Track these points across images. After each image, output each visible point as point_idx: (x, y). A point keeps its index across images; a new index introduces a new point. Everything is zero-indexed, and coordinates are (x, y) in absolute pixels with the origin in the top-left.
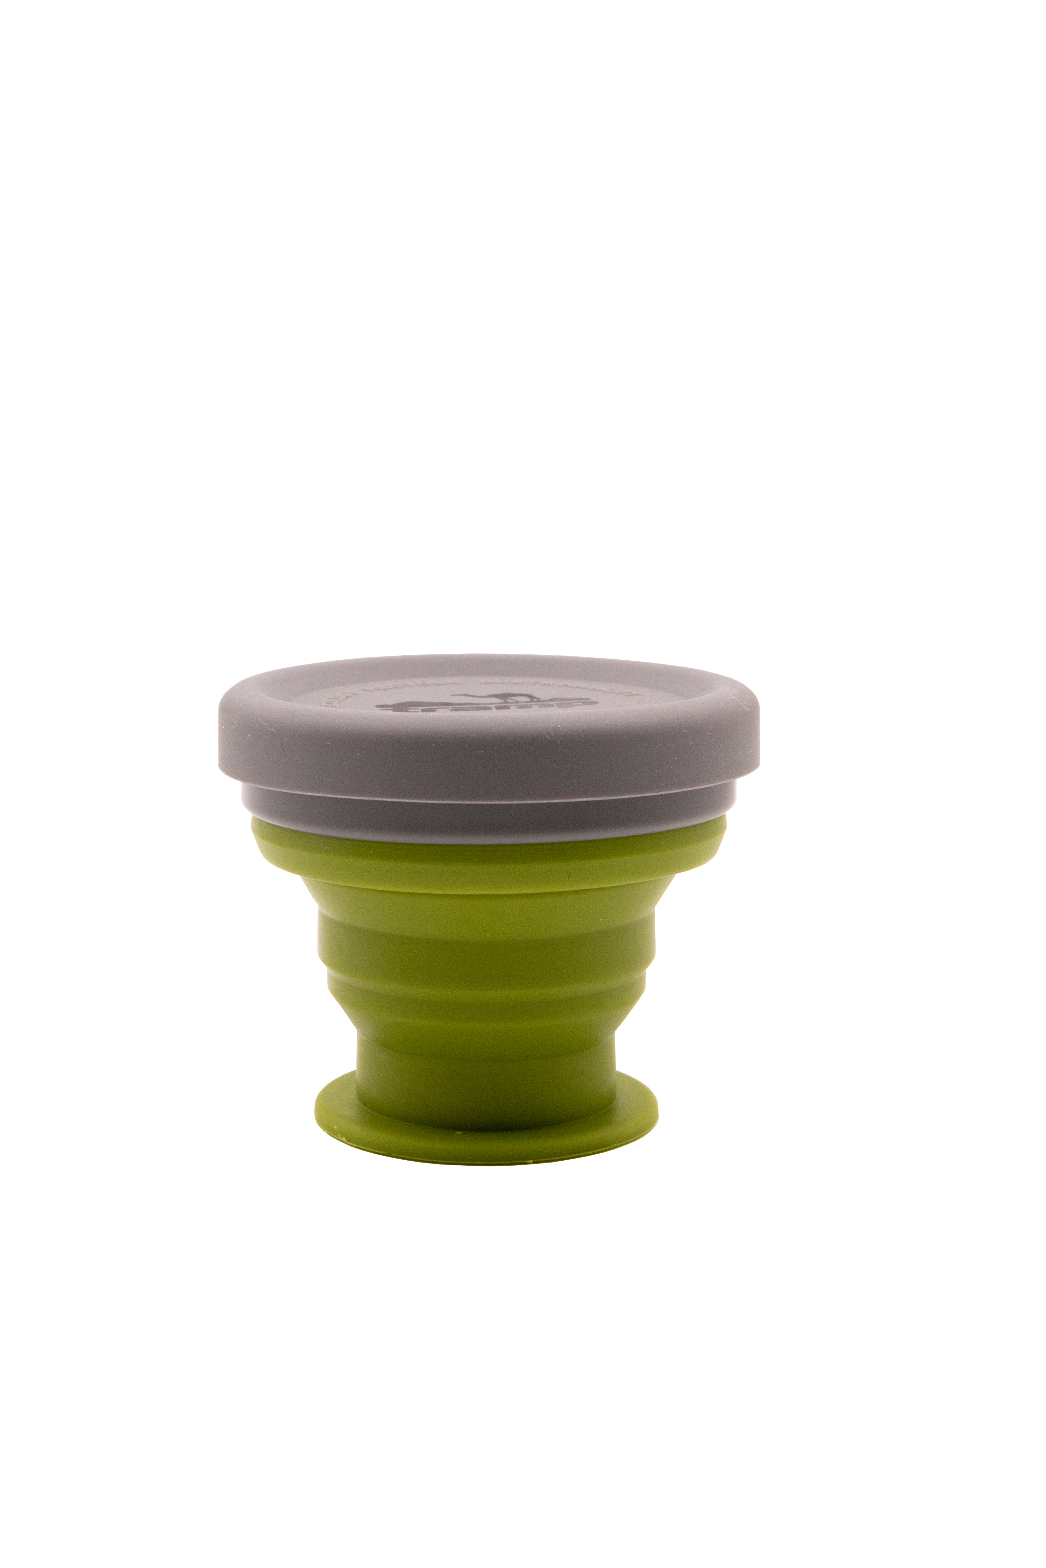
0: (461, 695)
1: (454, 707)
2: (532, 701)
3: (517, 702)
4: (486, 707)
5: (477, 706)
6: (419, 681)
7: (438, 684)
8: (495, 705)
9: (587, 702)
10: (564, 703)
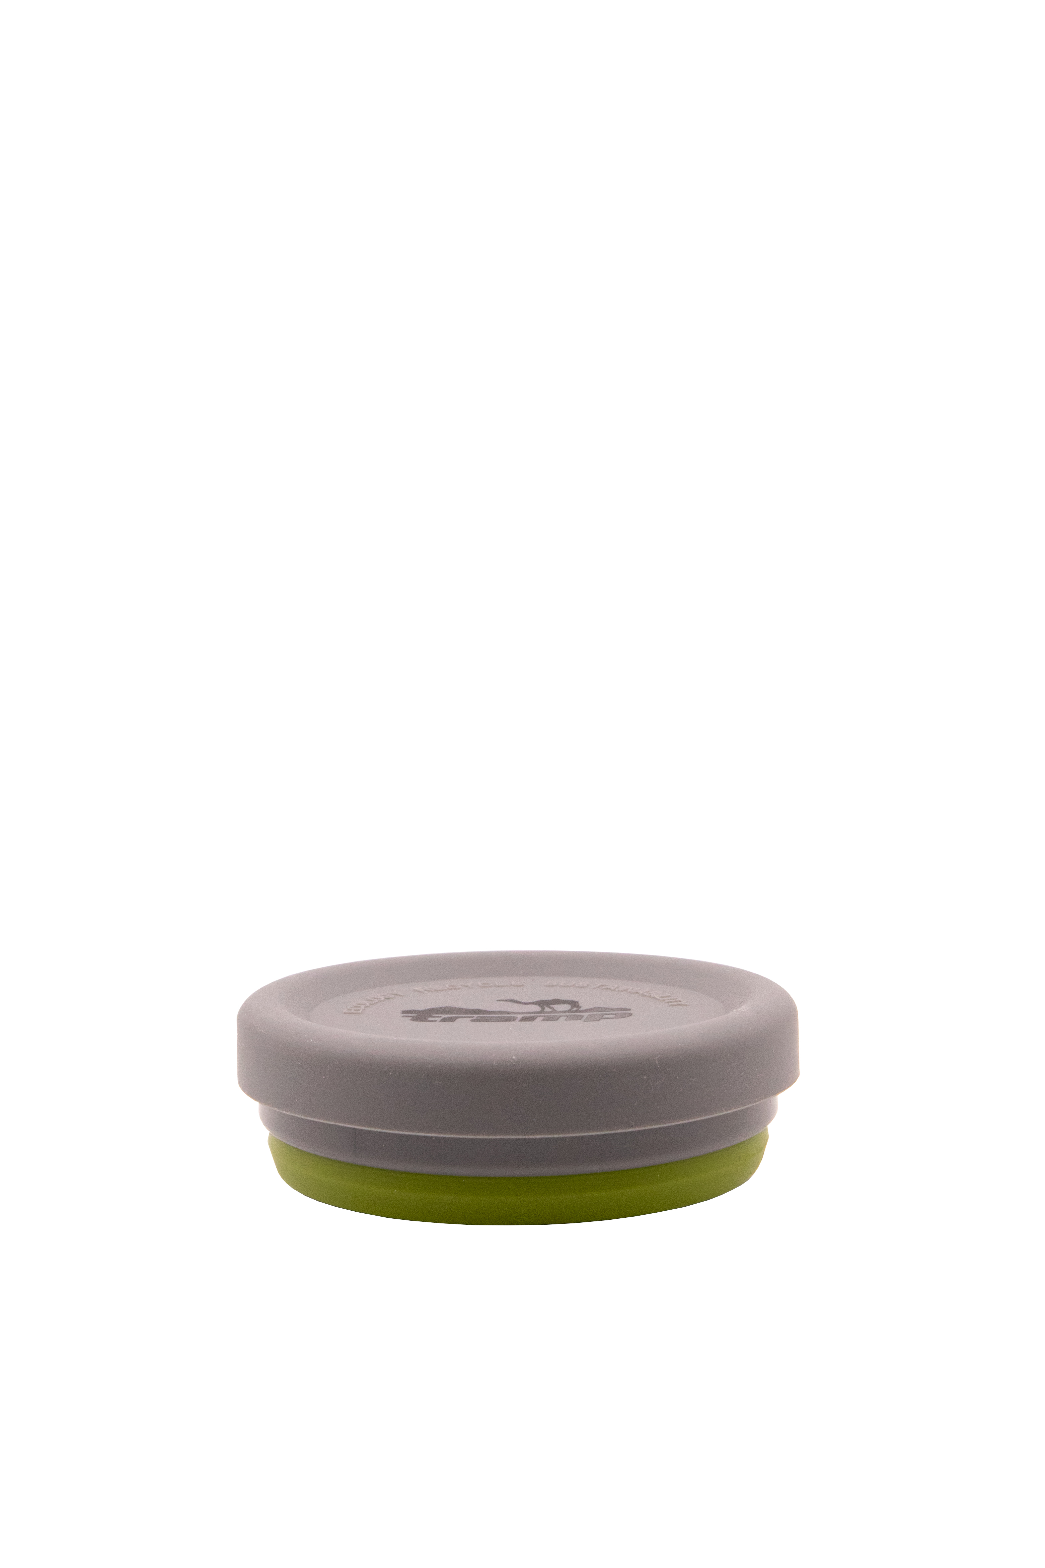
2: (568, 1011)
3: (553, 1011)
8: (526, 1015)
9: (624, 1013)
10: (598, 1013)
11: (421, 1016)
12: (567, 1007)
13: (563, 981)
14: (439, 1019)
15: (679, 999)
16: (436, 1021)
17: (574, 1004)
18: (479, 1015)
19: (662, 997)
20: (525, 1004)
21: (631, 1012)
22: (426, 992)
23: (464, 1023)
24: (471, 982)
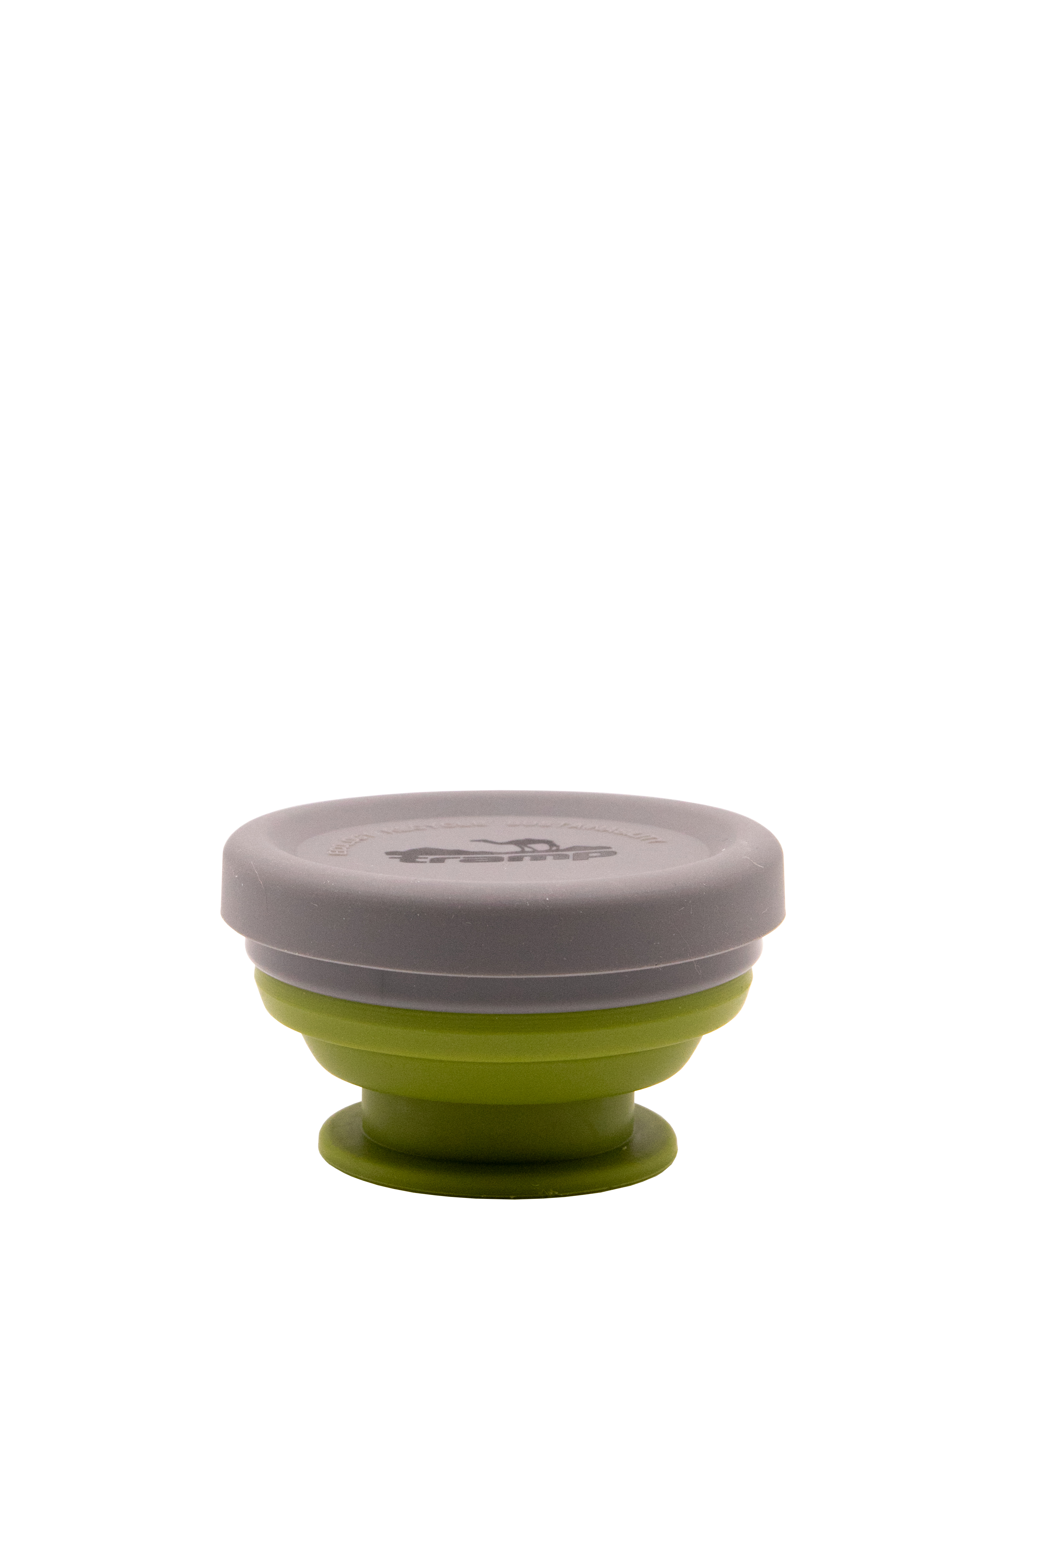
0: (479, 841)
1: (466, 856)
2: (550, 850)
3: (534, 851)
4: (498, 858)
5: (491, 856)
6: (443, 822)
7: (463, 826)
8: (510, 855)
9: (606, 852)
10: (581, 853)
11: (409, 856)
12: (546, 847)
13: (525, 820)
14: (428, 860)
15: (653, 836)
16: (426, 862)
17: (550, 843)
18: (468, 857)
19: (634, 835)
20: (501, 844)
21: (613, 850)
22: (394, 833)
23: (452, 863)
24: (433, 822)
